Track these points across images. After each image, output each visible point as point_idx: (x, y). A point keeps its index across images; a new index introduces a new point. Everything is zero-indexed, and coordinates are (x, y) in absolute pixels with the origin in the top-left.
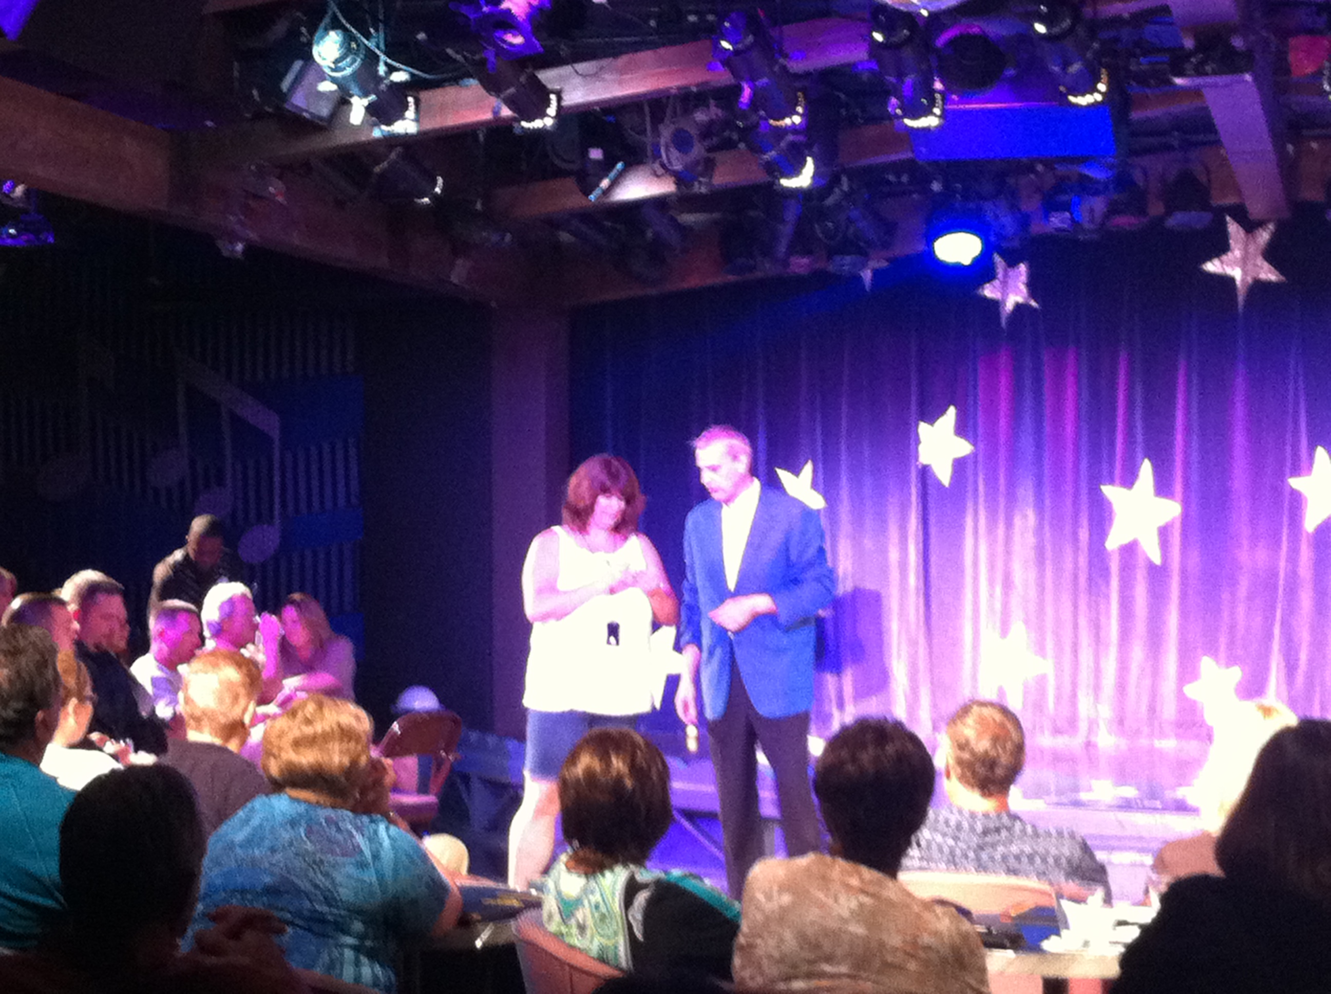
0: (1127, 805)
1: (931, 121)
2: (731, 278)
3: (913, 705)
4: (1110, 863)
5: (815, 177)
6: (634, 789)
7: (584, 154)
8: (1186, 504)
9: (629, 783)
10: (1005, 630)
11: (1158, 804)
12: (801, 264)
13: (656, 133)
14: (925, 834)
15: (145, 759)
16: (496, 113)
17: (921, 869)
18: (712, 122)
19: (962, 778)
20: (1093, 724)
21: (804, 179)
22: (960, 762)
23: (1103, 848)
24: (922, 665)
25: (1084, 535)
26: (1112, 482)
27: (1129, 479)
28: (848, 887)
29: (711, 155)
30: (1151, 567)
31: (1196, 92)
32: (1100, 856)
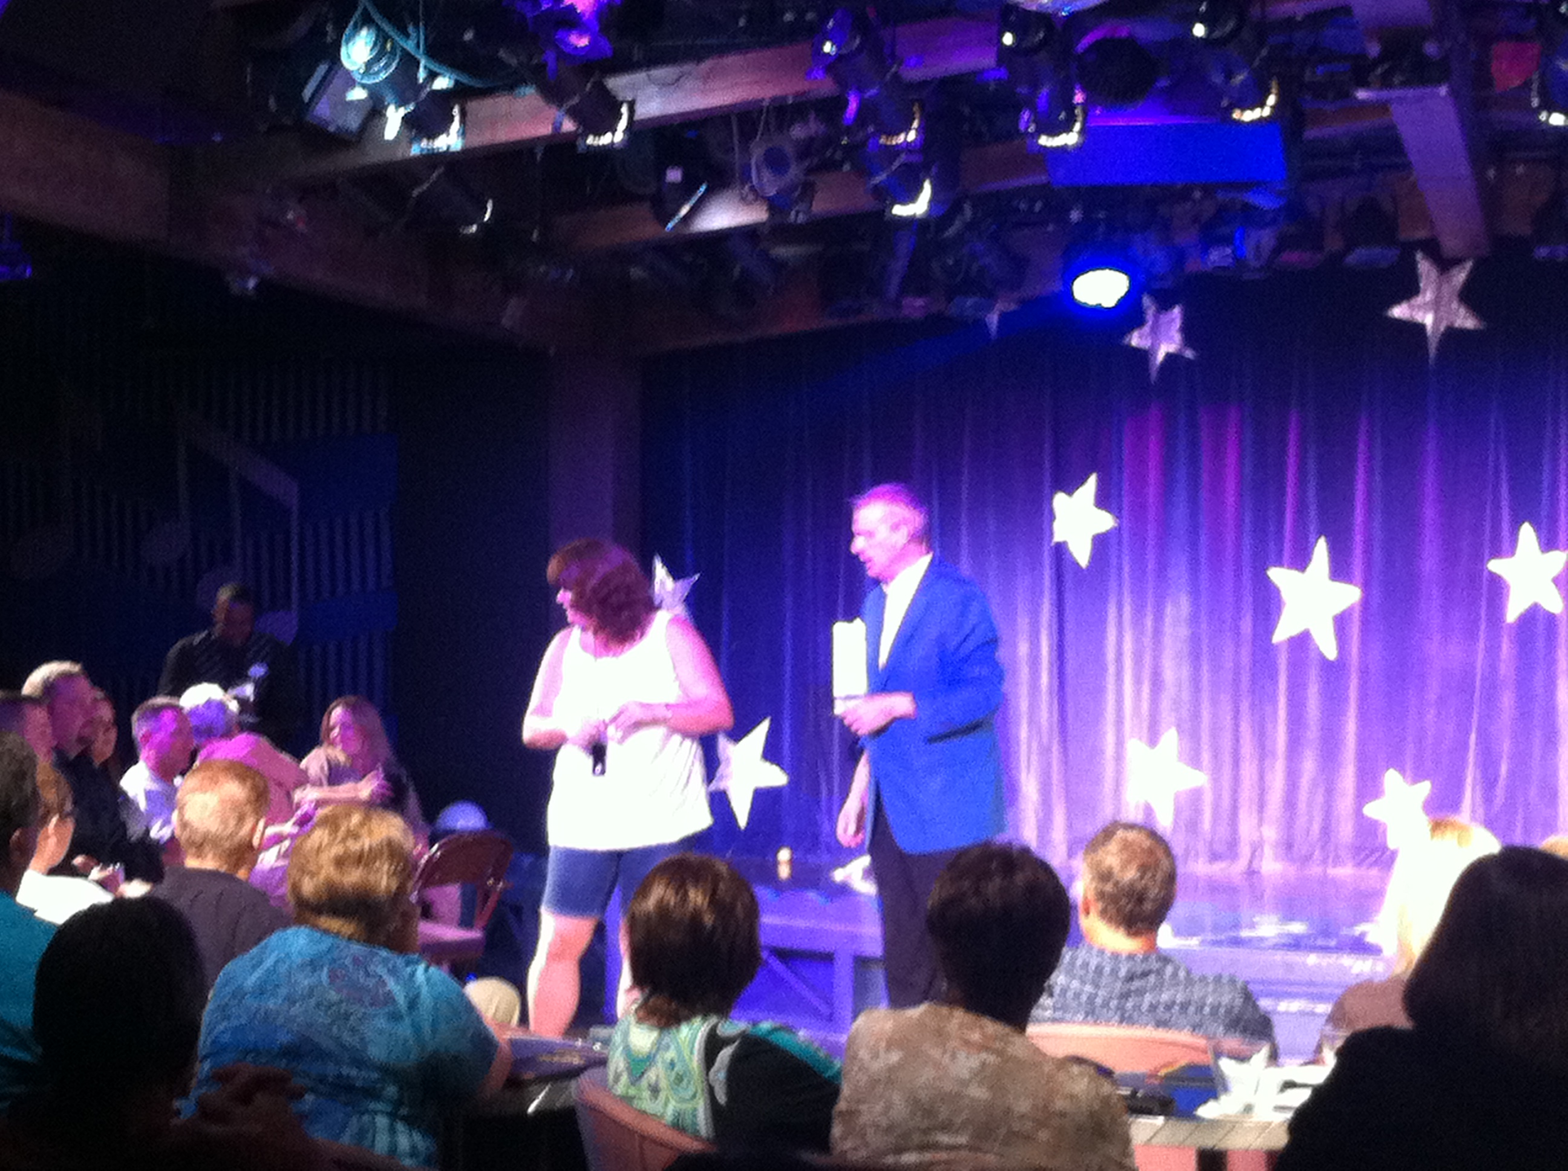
0: (1296, 944)
1: (1070, 139)
2: (833, 322)
3: (1044, 826)
4: (1275, 1012)
5: (932, 202)
6: (714, 927)
7: (662, 175)
8: (1366, 587)
9: (708, 919)
10: (1153, 740)
11: (1333, 943)
12: (915, 306)
13: (746, 150)
14: (1059, 979)
15: (135, 889)
16: (557, 127)
17: (1054, 1020)
18: (811, 139)
19: (1103, 914)
20: (1256, 848)
21: (919, 207)
22: (1101, 895)
23: (1269, 995)
24: (1056, 777)
25: (1247, 625)
26: (1279, 563)
27: (1301, 561)
28: (967, 1043)
29: (811, 178)
30: (1325, 663)
31: (1382, 107)
32: (1264, 1003)
